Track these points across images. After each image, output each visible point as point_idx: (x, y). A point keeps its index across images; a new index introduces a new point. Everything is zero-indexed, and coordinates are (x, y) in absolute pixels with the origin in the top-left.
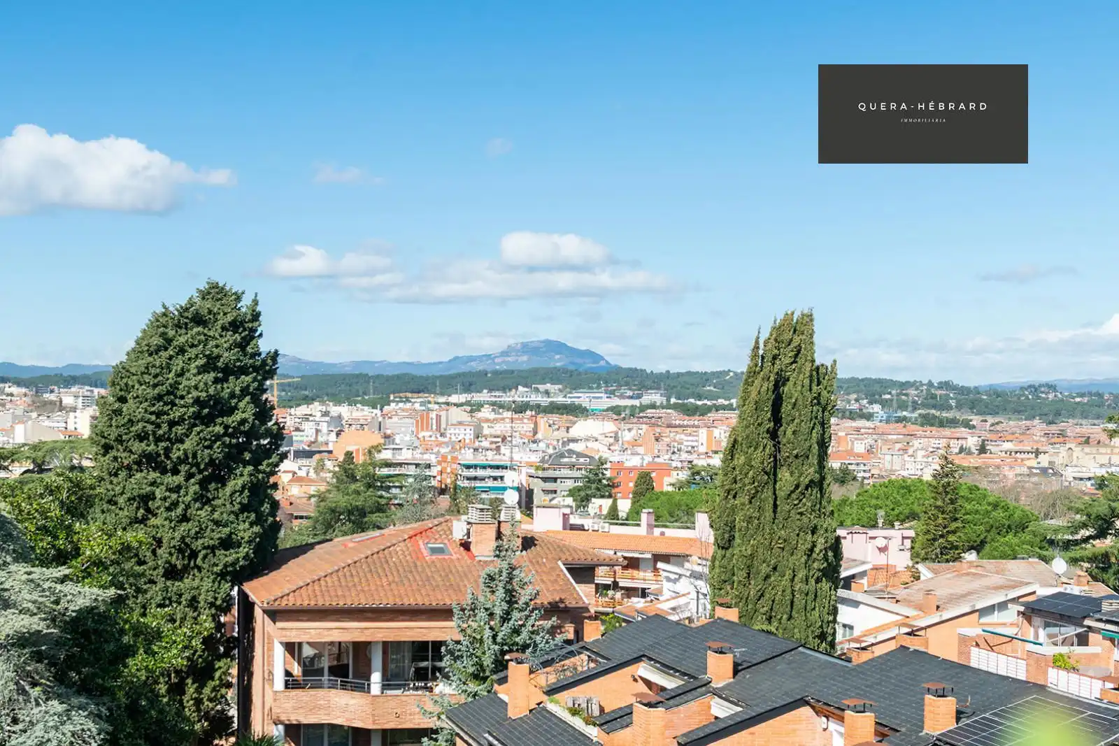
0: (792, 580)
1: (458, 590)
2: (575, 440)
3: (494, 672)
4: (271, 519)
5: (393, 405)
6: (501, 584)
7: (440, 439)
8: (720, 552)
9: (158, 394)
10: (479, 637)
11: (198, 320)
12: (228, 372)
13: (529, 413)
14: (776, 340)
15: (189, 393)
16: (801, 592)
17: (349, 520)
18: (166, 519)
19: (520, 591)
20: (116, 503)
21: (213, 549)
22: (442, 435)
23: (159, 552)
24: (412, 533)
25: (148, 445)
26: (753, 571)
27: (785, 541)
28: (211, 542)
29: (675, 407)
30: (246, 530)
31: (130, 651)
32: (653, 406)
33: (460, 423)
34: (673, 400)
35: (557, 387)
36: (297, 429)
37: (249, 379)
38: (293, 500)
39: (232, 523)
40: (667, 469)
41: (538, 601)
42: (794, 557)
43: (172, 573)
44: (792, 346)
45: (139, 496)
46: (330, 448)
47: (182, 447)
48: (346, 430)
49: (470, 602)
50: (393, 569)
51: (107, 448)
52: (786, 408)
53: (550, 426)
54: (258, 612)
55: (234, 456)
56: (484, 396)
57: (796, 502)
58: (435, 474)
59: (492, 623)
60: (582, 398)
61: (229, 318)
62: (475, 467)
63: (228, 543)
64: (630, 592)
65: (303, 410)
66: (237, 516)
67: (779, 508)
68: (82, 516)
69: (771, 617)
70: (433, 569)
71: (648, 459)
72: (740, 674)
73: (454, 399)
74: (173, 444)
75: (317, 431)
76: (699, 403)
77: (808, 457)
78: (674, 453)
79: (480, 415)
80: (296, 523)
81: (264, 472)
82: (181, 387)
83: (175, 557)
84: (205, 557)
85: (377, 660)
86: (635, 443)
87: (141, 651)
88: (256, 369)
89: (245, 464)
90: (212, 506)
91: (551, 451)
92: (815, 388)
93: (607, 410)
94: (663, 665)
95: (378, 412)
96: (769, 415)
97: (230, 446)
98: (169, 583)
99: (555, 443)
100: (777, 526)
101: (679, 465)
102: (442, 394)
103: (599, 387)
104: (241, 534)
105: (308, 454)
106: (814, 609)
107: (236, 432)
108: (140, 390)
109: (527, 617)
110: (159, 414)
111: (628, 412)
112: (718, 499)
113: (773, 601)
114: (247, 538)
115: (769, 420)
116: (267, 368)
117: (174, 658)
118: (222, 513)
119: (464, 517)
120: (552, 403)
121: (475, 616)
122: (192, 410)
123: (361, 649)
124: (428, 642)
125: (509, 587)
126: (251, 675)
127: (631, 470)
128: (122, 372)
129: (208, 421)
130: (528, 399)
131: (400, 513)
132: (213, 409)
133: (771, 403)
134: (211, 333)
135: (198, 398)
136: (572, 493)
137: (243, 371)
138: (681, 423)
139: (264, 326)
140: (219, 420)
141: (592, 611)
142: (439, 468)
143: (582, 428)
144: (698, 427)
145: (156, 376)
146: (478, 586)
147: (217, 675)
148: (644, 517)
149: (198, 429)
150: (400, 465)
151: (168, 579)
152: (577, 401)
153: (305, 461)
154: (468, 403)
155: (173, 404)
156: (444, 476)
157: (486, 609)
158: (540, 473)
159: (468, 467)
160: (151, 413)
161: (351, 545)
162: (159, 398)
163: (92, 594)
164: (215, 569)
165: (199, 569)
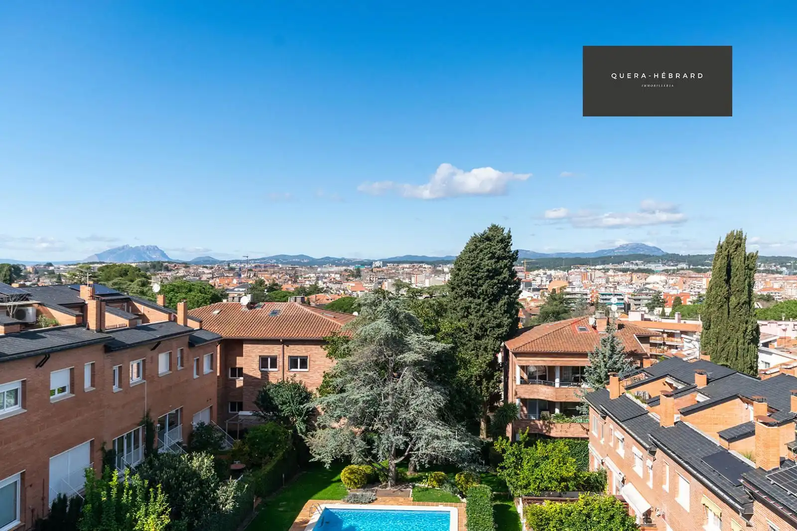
0: (737, 343)
1: (591, 345)
2: (649, 284)
3: (605, 379)
4: (516, 316)
5: (572, 270)
6: (609, 344)
7: (592, 283)
8: (705, 331)
9: (473, 268)
10: (599, 365)
11: (488, 239)
12: (499, 259)
13: (629, 272)
14: (727, 242)
15: (485, 267)
16: (741, 348)
17: (553, 316)
18: (475, 316)
19: (617, 346)
20: (456, 310)
21: (493, 328)
22: (592, 282)
23: (473, 329)
24: (572, 322)
25: (469, 287)
26: (719, 339)
27: (733, 327)
28: (493, 325)
29: (692, 269)
30: (506, 321)
31: (459, 368)
32: (683, 269)
33: (600, 277)
34: (691, 267)
35: (641, 262)
36: (534, 280)
37: (507, 261)
38: (531, 308)
39: (501, 318)
40: (688, 295)
41: (625, 351)
42: (738, 334)
43: (478, 337)
44: (734, 244)
45: (465, 307)
46: (547, 287)
47: (482, 288)
48: (553, 280)
49: (595, 351)
50: (564, 337)
51: (453, 289)
52: (733, 270)
53: (638, 278)
54: (510, 353)
55: (501, 292)
56: (610, 266)
57: (738, 310)
58: (589, 297)
59: (605, 359)
60: (652, 266)
61: (500, 238)
62: (606, 295)
63: (499, 326)
64: (671, 347)
65: (536, 272)
66: (503, 315)
67: (730, 313)
68: (442, 316)
69: (727, 359)
70: (581, 337)
71: (680, 291)
72: (710, 383)
73: (598, 267)
74: (478, 287)
75: (542, 281)
76: (703, 268)
77: (743, 291)
78: (692, 289)
79: (608, 273)
80: (532, 317)
81: (513, 298)
82: (482, 265)
83: (478, 331)
84: (491, 331)
85: (558, 374)
86: (675, 284)
87: (463, 368)
88: (510, 257)
89: (506, 294)
90: (493, 311)
91: (639, 288)
92: (746, 262)
93: (663, 271)
94: (676, 379)
95: (566, 273)
96: (725, 273)
97: (500, 287)
98: (476, 341)
99: (640, 285)
100: (730, 320)
101: (694, 294)
102: (593, 265)
103: (659, 261)
104: (504, 322)
105: (538, 290)
106: (747, 356)
107: (502, 283)
108: (466, 266)
109: (620, 357)
110: (473, 276)
111: (671, 272)
112: (704, 309)
113: (728, 352)
114: (506, 324)
115: (725, 275)
116: (514, 257)
117: (475, 371)
118: (497, 314)
119: (594, 316)
120: (639, 268)
121: (598, 356)
122: (486, 274)
123: (552, 369)
124: (579, 367)
125: (612, 345)
126: (508, 378)
127: (672, 296)
128: (459, 259)
129: (492, 278)
130: (629, 267)
131: (574, 313)
132: (494, 273)
133: (725, 268)
134: (493, 244)
135: (488, 269)
136: (647, 305)
137: (505, 258)
138: (695, 276)
139: (513, 241)
140: (496, 277)
141: (649, 355)
142: (591, 295)
143: (652, 278)
144: (702, 277)
145: (472, 261)
146: (600, 344)
147: (495, 378)
148: (676, 315)
149: (488, 281)
150: (575, 294)
151: (476, 339)
152: (650, 268)
153: (536, 293)
154: (604, 269)
155: (479, 272)
156: (593, 298)
157: (602, 354)
158: (633, 297)
159: (603, 295)
160: (470, 275)
161: (548, 327)
162: (473, 269)
163: (442, 346)
164: (494, 336)
165: (488, 336)
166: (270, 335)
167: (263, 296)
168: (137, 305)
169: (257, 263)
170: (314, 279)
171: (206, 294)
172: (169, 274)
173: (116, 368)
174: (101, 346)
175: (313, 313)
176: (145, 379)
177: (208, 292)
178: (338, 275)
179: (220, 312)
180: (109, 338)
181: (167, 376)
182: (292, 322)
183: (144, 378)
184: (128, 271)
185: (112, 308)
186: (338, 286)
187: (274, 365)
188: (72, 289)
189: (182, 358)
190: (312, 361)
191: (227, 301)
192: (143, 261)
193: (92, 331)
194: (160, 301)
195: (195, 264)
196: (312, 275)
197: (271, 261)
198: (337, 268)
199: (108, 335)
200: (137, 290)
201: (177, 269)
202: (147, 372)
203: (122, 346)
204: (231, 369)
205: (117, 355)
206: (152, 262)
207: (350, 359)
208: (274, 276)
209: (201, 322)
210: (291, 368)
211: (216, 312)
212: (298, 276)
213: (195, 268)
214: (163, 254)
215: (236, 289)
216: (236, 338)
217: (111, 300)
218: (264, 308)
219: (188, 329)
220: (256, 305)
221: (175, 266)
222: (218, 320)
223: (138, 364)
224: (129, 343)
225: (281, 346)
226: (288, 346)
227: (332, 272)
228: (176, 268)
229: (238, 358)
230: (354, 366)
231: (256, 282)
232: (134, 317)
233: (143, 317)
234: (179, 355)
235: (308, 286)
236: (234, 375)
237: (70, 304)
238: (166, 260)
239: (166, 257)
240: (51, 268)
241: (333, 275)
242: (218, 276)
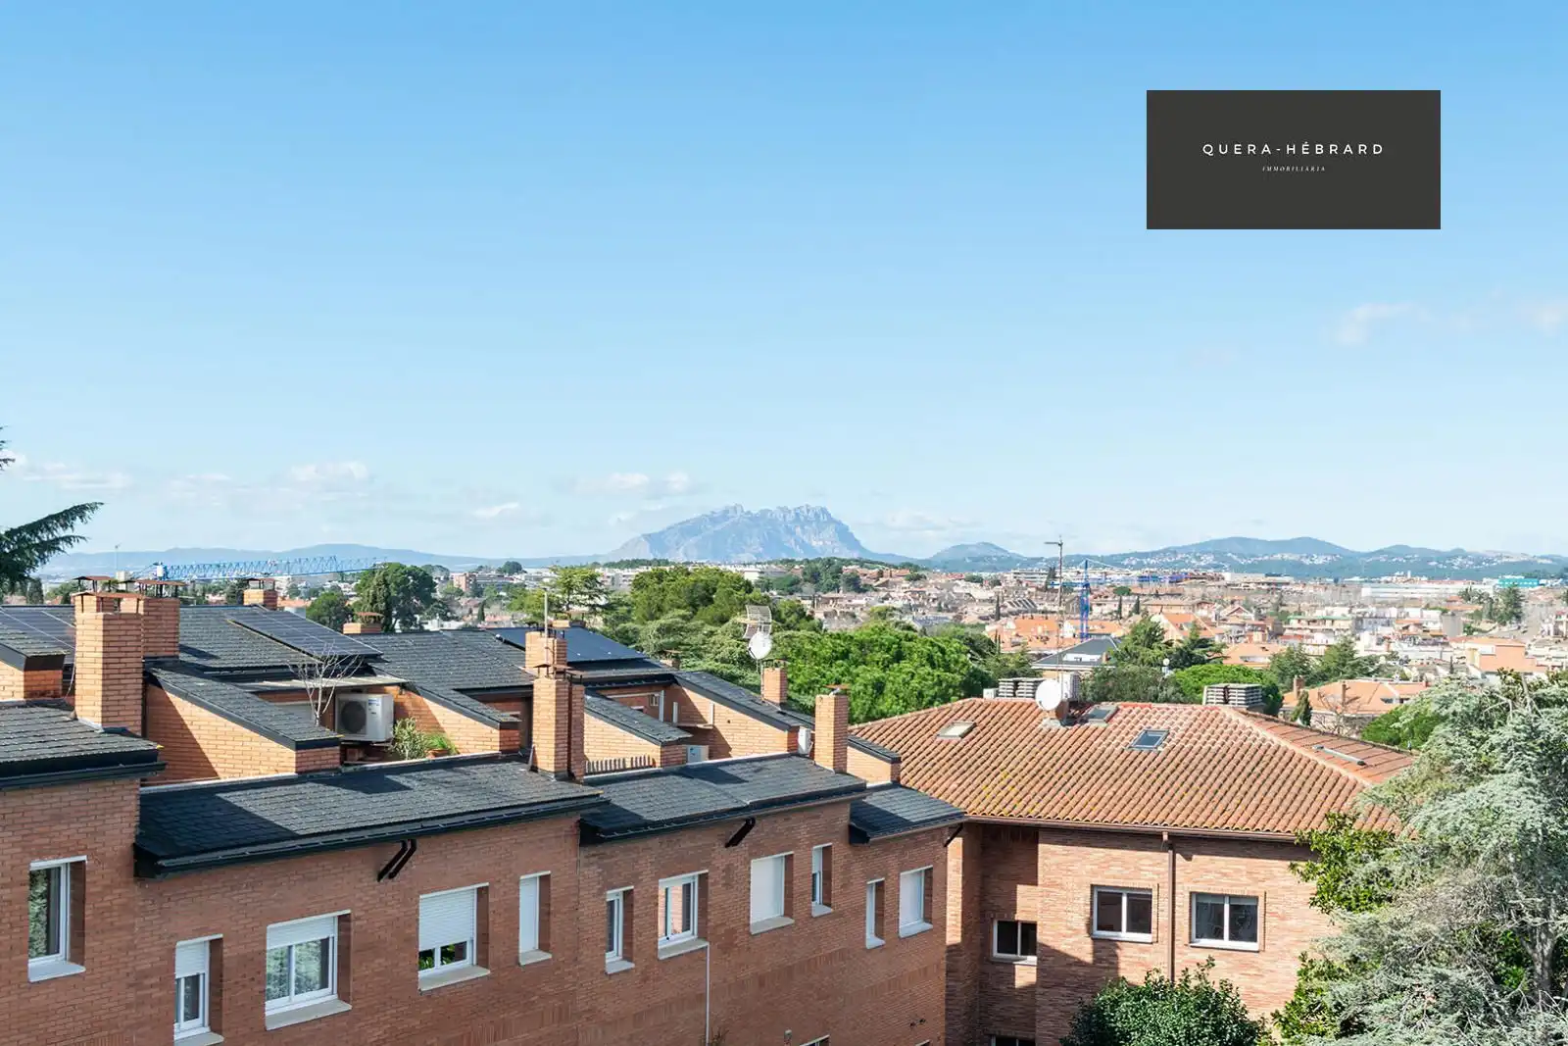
166: (1126, 818)
167: (1155, 683)
168: (694, 697)
169: (1149, 565)
170: (1345, 625)
171: (947, 669)
172: (860, 600)
173: (614, 895)
174: (569, 824)
175: (1284, 744)
176: (706, 939)
177: (957, 662)
178: (1436, 614)
179: (970, 730)
180: (593, 800)
181: (775, 934)
182: (1205, 773)
183: (702, 934)
184: (715, 590)
185: (613, 705)
186: (1433, 652)
187: (1141, 920)
188: (507, 642)
189: (827, 876)
190: (1273, 914)
191: (997, 694)
192: (785, 556)
193: (545, 774)
194: (771, 686)
195: (944, 568)
196: (1339, 611)
197: (1198, 559)
198: (1435, 585)
199: (588, 791)
200: (731, 652)
201: (885, 584)
202: (714, 917)
203: (638, 829)
204: (999, 922)
205: (619, 855)
206: (808, 561)
207: (1385, 914)
208: (1203, 612)
209: (896, 761)
210: (1199, 936)
211: (958, 730)
212: (1287, 613)
213: (943, 581)
214: (844, 534)
215: (1070, 657)
216: (1015, 820)
217: (610, 680)
218: (1116, 720)
219: (846, 782)
220: (1090, 711)
221: (881, 574)
222: (959, 760)
223: (687, 888)
224: (656, 819)
225: (1167, 856)
226: (1189, 858)
227: (1414, 602)
228: (882, 580)
229: (1021, 889)
230: (1401, 942)
231: (1135, 630)
232: (677, 735)
233: (709, 737)
234: (817, 867)
235: (1322, 650)
236: (1008, 945)
237: (488, 689)
238: (855, 555)
239: (855, 544)
240: (518, 578)
241: (1414, 613)
242: (1015, 609)
